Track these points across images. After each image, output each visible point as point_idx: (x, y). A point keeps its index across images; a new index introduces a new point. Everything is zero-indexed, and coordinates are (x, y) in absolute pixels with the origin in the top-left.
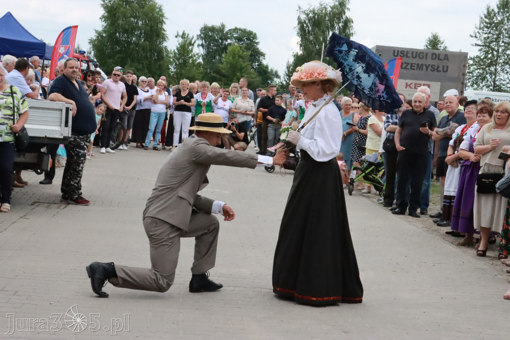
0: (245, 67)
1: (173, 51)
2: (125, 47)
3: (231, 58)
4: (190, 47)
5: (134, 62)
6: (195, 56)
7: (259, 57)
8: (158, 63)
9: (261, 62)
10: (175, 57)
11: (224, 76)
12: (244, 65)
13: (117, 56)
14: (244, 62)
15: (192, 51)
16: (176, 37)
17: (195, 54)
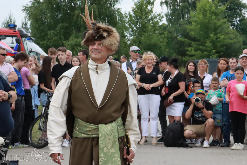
0: (220, 26)
1: (128, 13)
3: (201, 16)
4: (149, 7)
5: (80, 32)
6: (155, 18)
7: (241, 10)
9: (244, 17)
10: (131, 20)
11: (194, 40)
12: (219, 23)
13: (59, 25)
14: (219, 20)
15: (151, 11)
17: (156, 14)
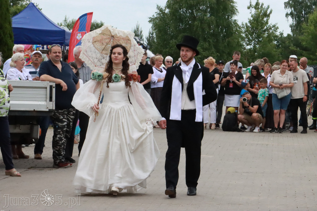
1: (245, 24)
2: (190, 25)
4: (265, 19)
6: (270, 29)
8: (227, 40)
10: (247, 31)
11: (305, 49)
13: (181, 35)
15: (267, 23)
16: (249, 8)
17: (271, 26)
